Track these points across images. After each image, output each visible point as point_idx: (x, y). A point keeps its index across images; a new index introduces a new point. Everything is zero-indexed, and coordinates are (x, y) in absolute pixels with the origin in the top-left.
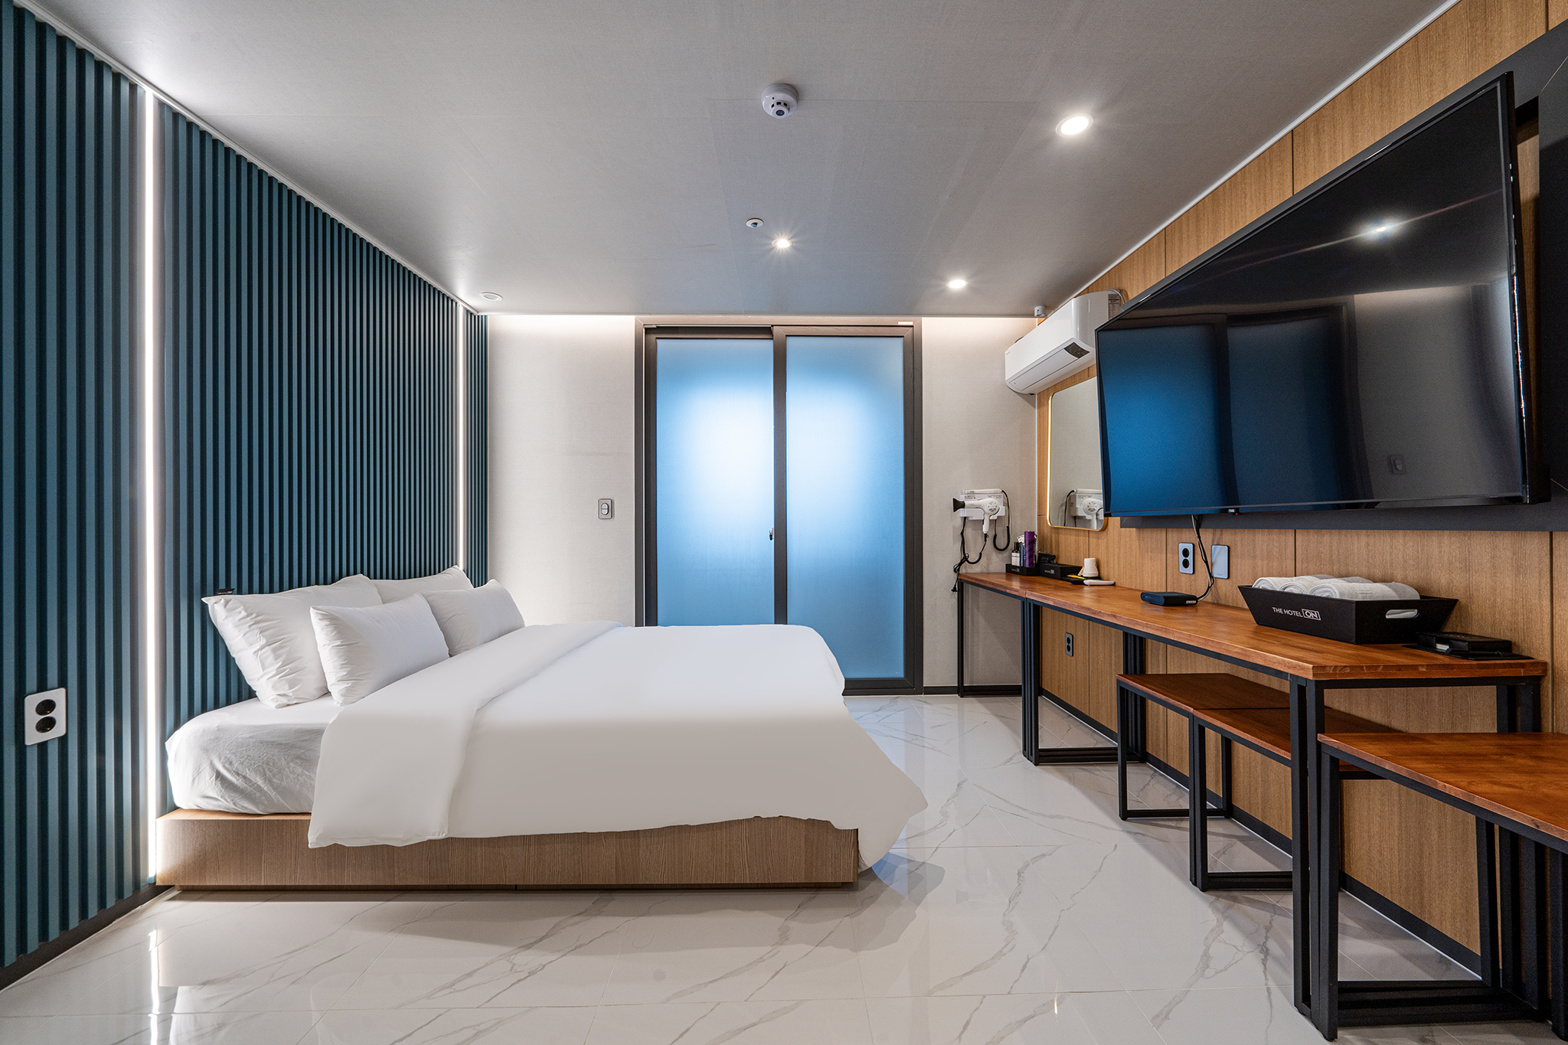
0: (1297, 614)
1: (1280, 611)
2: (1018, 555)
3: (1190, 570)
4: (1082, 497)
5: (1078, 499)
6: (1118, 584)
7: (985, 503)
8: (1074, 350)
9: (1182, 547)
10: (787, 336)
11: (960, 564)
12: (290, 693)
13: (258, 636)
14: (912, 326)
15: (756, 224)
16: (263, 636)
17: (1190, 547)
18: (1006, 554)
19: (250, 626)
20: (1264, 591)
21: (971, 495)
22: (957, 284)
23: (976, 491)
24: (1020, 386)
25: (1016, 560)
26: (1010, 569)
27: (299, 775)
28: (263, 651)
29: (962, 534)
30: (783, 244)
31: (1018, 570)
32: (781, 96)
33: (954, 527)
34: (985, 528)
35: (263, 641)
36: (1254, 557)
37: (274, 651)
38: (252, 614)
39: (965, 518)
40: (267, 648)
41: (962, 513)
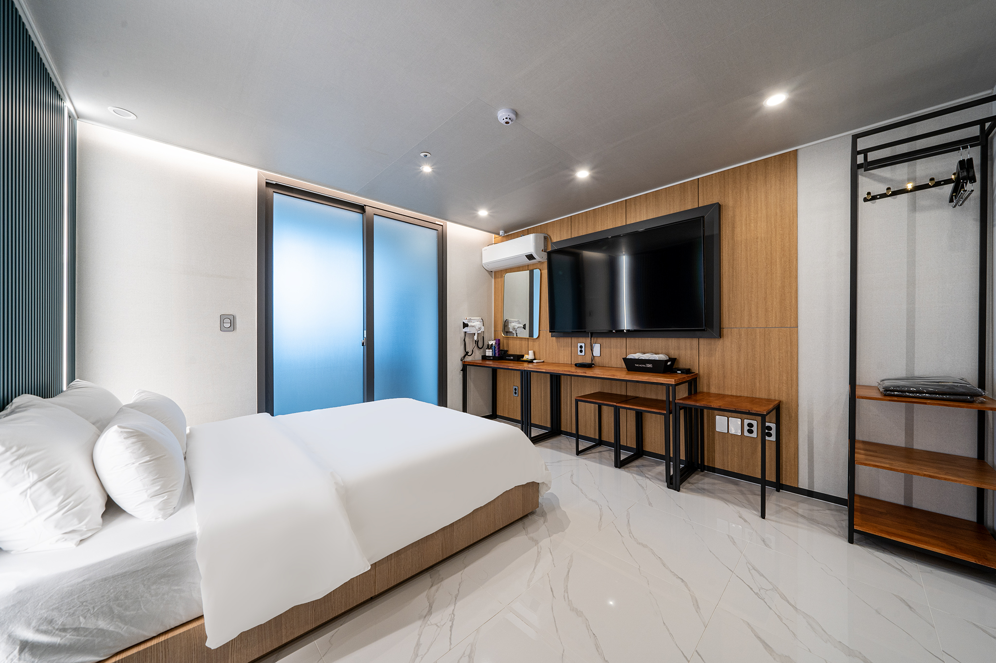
0: (644, 366)
1: (638, 365)
2: (491, 350)
3: (583, 353)
4: (510, 323)
5: (509, 324)
6: (545, 361)
7: (476, 325)
8: (530, 257)
9: (579, 345)
10: (374, 214)
11: (464, 357)
12: (82, 526)
13: (26, 472)
14: (442, 226)
15: (426, 155)
16: (33, 471)
17: (583, 345)
18: (482, 350)
19: (12, 463)
20: (631, 359)
21: (470, 320)
22: (483, 213)
23: (472, 318)
24: (489, 268)
25: (489, 353)
26: (484, 358)
27: (164, 594)
28: (34, 489)
29: (464, 340)
30: (427, 169)
31: (492, 358)
32: (513, 116)
33: (461, 337)
34: (476, 338)
35: (34, 477)
36: (611, 348)
37: (50, 485)
38: (11, 448)
39: (466, 332)
40: (39, 484)
41: (466, 329)
